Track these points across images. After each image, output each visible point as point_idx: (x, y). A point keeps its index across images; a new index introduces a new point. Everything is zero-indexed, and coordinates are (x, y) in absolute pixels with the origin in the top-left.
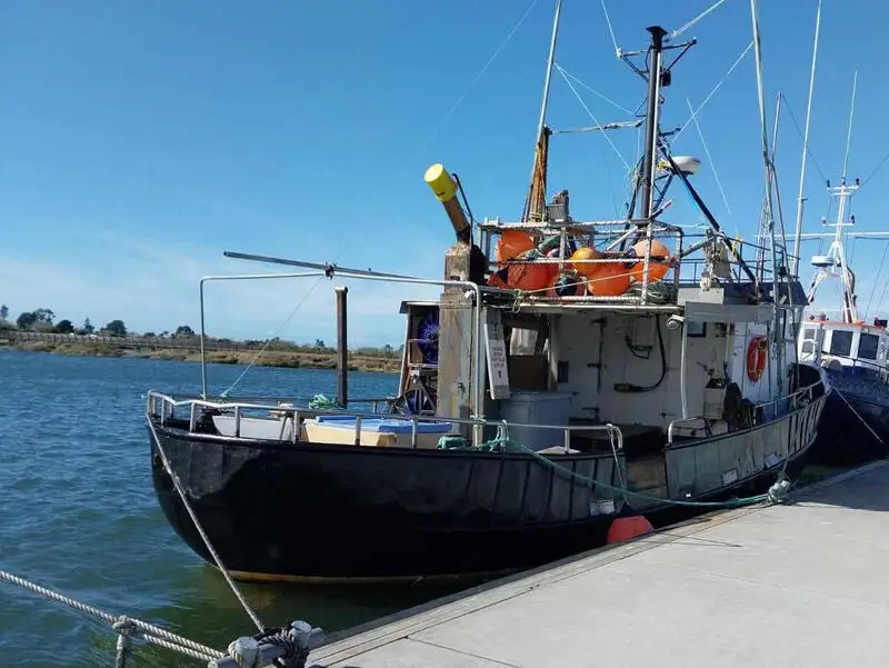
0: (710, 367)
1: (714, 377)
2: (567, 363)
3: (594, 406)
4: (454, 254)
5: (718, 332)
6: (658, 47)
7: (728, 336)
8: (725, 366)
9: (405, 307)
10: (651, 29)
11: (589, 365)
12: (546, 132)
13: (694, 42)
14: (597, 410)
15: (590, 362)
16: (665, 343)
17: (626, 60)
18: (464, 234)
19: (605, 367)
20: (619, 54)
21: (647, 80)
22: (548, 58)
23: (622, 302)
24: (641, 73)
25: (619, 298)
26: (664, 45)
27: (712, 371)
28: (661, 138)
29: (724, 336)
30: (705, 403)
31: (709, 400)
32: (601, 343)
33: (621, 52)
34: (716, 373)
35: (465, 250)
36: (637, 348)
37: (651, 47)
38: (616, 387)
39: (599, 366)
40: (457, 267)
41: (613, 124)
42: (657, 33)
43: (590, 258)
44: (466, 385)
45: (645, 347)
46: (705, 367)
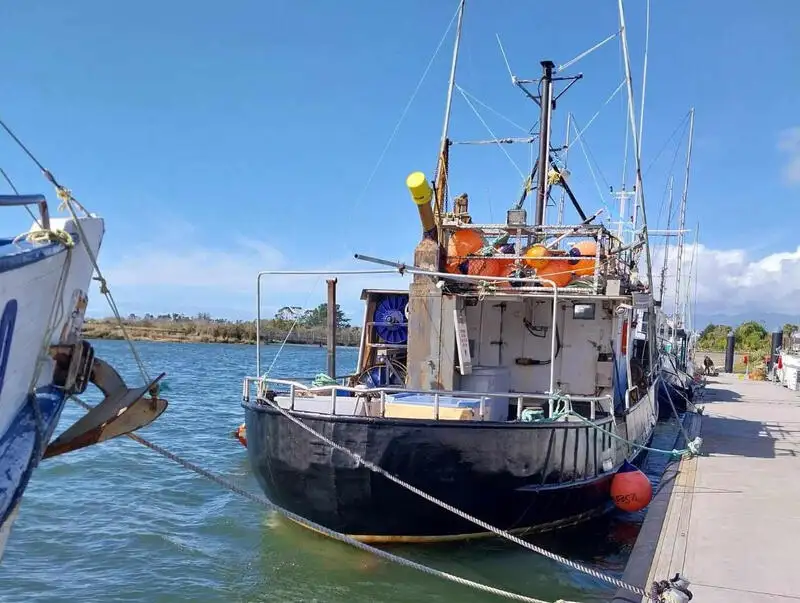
0: (598, 344)
1: (602, 351)
4: (423, 249)
5: (605, 315)
6: (548, 78)
7: (614, 318)
8: (612, 343)
9: (365, 293)
10: (543, 63)
11: (492, 343)
12: (448, 143)
13: (581, 76)
15: (493, 340)
16: (558, 325)
17: (520, 86)
18: (431, 233)
19: (506, 344)
20: (514, 80)
21: (540, 105)
22: (449, 79)
23: (568, 293)
24: (534, 98)
25: (565, 289)
26: (553, 76)
27: (599, 348)
28: (553, 154)
29: (610, 318)
30: (597, 374)
31: (600, 371)
32: (502, 324)
33: (516, 79)
34: (603, 348)
35: (432, 247)
36: (534, 328)
37: (544, 78)
38: (517, 361)
39: (500, 343)
40: (428, 261)
41: (509, 140)
42: (548, 65)
43: (545, 255)
44: (436, 362)
45: (542, 327)
46: (594, 344)
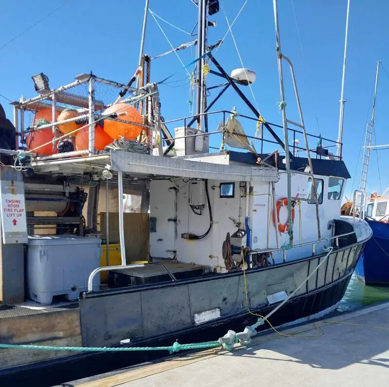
0: (238, 221)
2: (156, 218)
3: (173, 249)
5: (242, 193)
7: (248, 196)
8: (247, 220)
11: (169, 220)
14: (175, 252)
15: (170, 218)
16: (211, 202)
19: (179, 221)
22: (145, 6)
27: (239, 224)
29: (246, 196)
32: (176, 204)
34: (241, 225)
36: (195, 207)
38: (183, 235)
39: (175, 220)
45: (199, 206)
46: (235, 221)
